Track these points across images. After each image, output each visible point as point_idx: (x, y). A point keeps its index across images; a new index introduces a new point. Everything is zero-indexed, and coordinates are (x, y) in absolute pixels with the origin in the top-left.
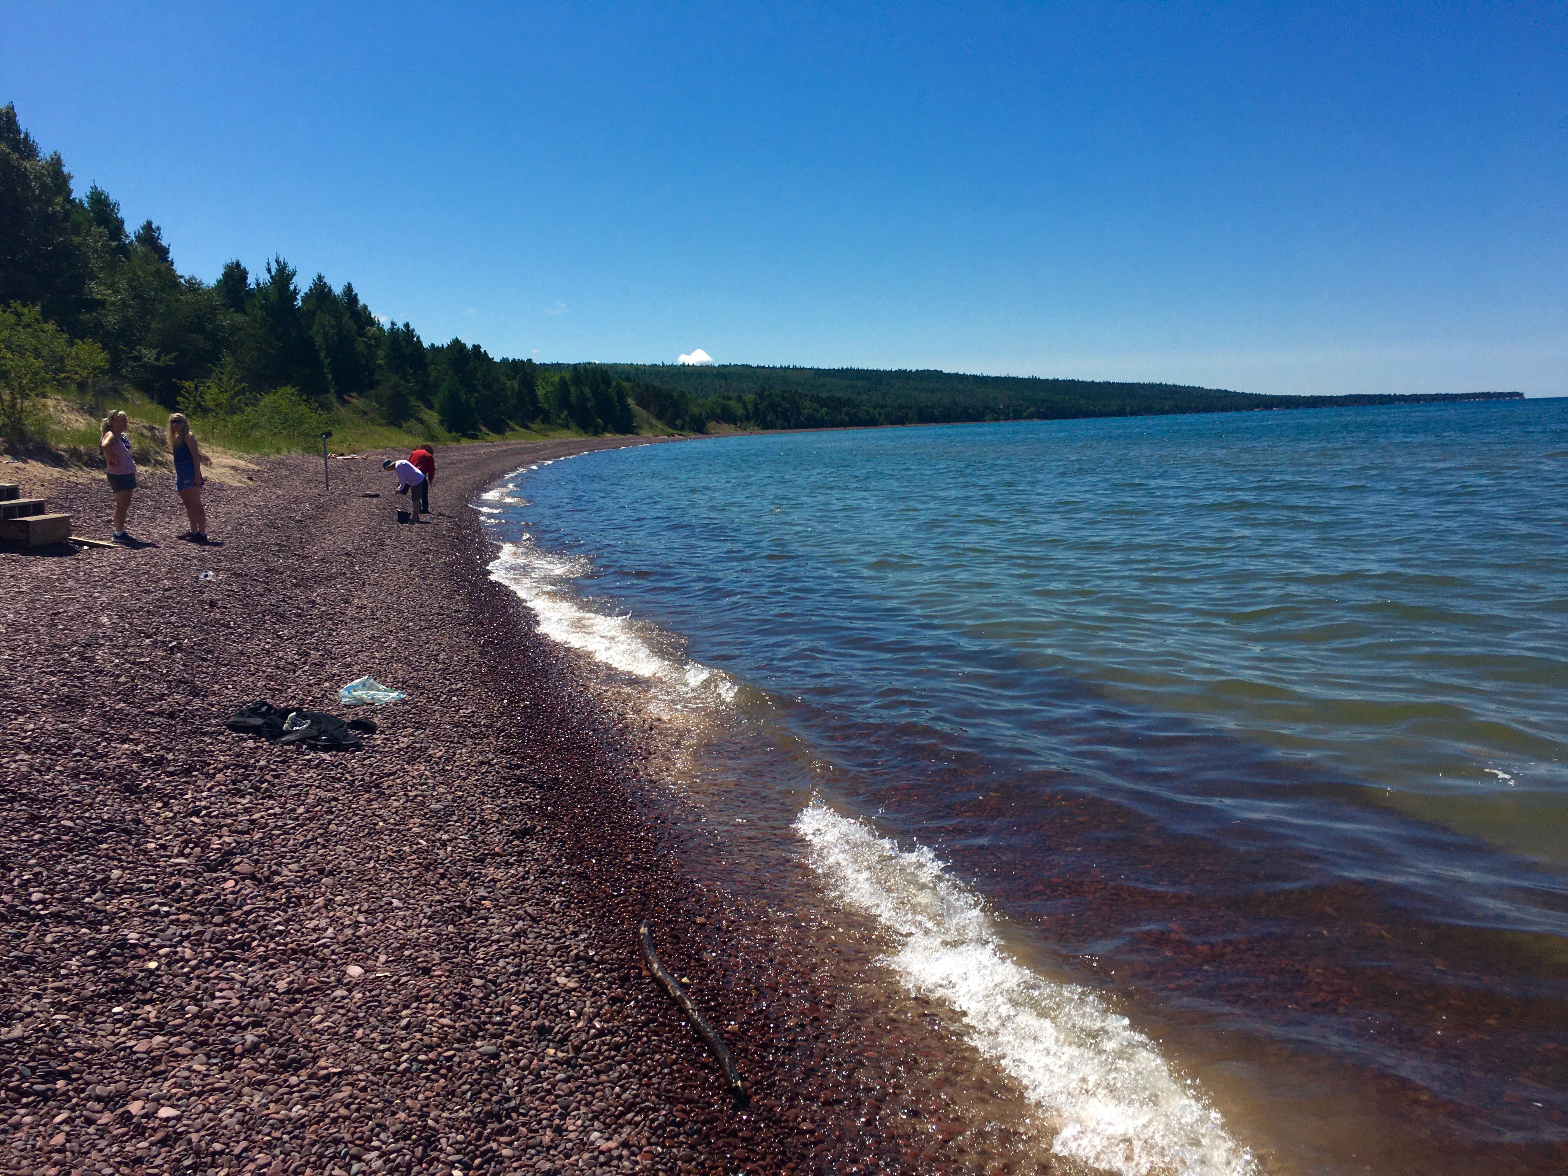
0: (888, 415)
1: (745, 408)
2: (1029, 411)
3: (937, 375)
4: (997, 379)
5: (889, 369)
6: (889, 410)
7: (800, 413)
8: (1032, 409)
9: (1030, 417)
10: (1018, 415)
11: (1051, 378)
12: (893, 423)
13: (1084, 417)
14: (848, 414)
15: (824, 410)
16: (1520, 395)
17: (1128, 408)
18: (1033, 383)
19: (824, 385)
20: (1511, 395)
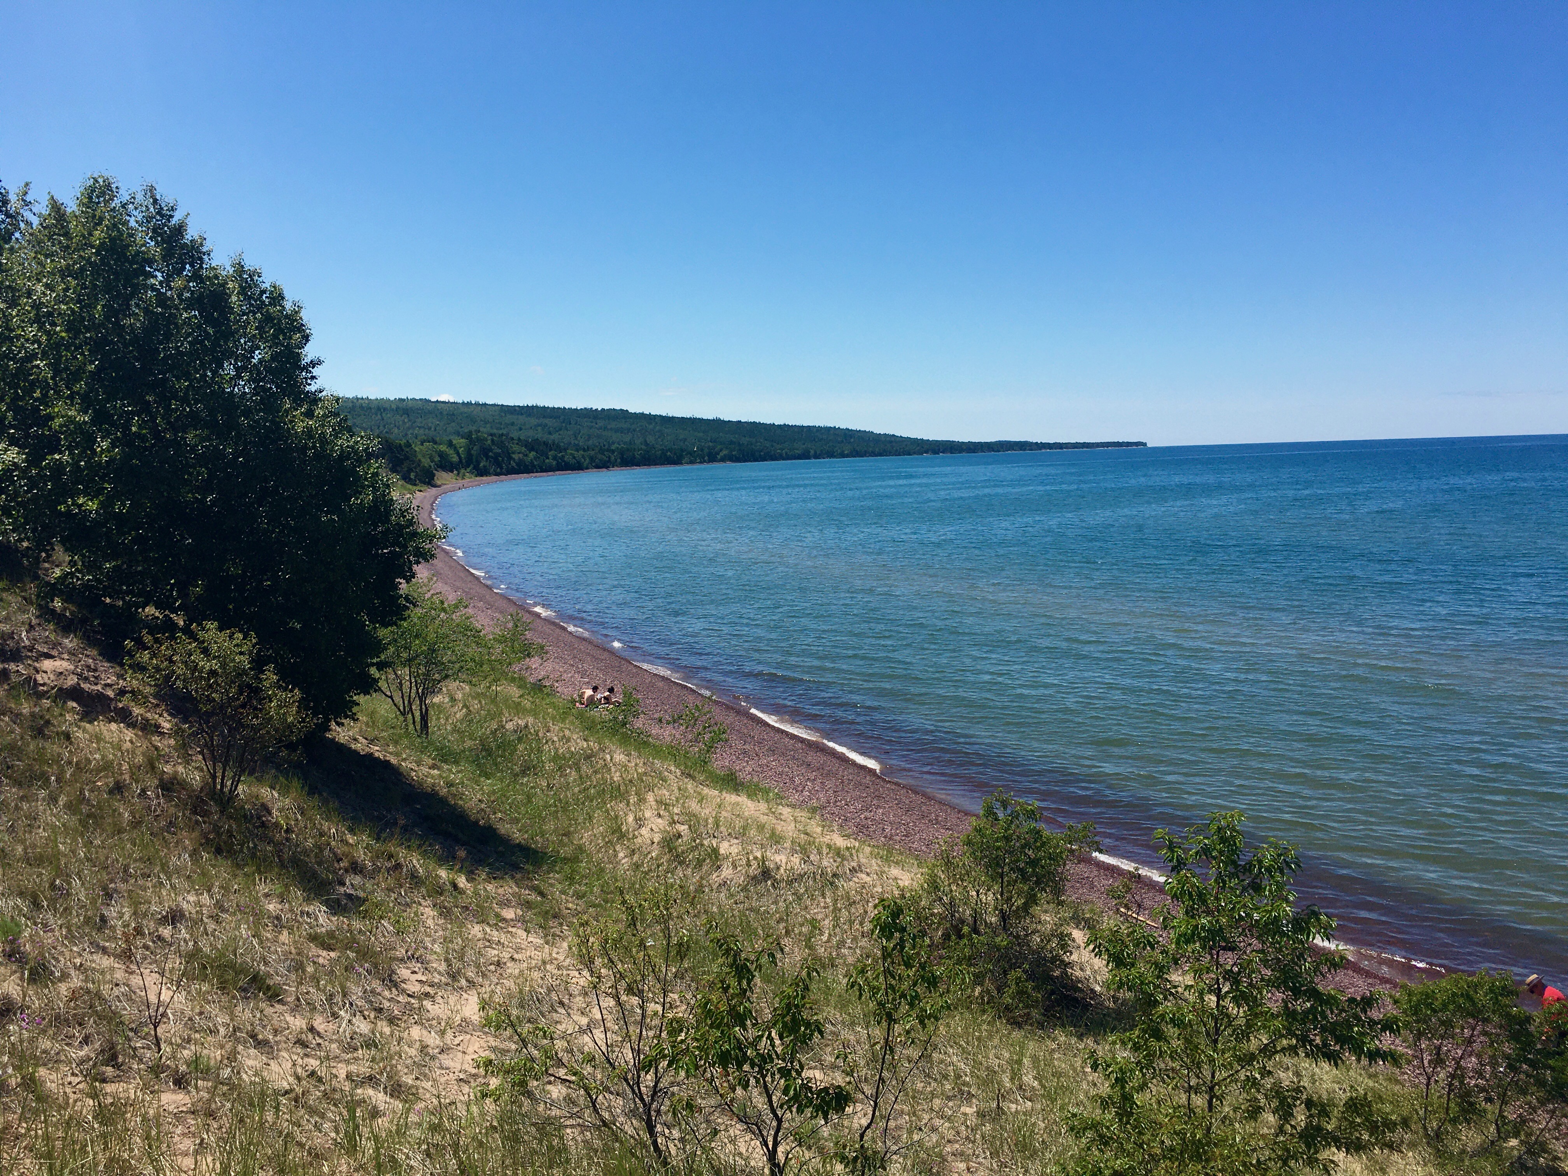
0: (592, 459)
1: (458, 454)
2: (722, 454)
3: (623, 414)
4: (683, 420)
5: (574, 407)
6: (592, 453)
7: (510, 458)
8: (725, 452)
9: (723, 460)
10: (712, 458)
11: (734, 420)
12: (598, 467)
13: (773, 460)
14: (555, 458)
15: (532, 454)
16: (1145, 444)
17: (812, 452)
18: (717, 424)
19: (513, 424)
20: (1137, 444)
